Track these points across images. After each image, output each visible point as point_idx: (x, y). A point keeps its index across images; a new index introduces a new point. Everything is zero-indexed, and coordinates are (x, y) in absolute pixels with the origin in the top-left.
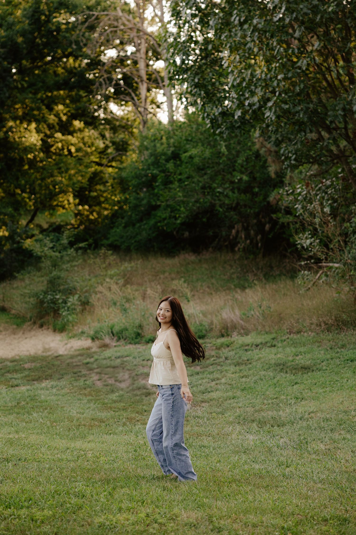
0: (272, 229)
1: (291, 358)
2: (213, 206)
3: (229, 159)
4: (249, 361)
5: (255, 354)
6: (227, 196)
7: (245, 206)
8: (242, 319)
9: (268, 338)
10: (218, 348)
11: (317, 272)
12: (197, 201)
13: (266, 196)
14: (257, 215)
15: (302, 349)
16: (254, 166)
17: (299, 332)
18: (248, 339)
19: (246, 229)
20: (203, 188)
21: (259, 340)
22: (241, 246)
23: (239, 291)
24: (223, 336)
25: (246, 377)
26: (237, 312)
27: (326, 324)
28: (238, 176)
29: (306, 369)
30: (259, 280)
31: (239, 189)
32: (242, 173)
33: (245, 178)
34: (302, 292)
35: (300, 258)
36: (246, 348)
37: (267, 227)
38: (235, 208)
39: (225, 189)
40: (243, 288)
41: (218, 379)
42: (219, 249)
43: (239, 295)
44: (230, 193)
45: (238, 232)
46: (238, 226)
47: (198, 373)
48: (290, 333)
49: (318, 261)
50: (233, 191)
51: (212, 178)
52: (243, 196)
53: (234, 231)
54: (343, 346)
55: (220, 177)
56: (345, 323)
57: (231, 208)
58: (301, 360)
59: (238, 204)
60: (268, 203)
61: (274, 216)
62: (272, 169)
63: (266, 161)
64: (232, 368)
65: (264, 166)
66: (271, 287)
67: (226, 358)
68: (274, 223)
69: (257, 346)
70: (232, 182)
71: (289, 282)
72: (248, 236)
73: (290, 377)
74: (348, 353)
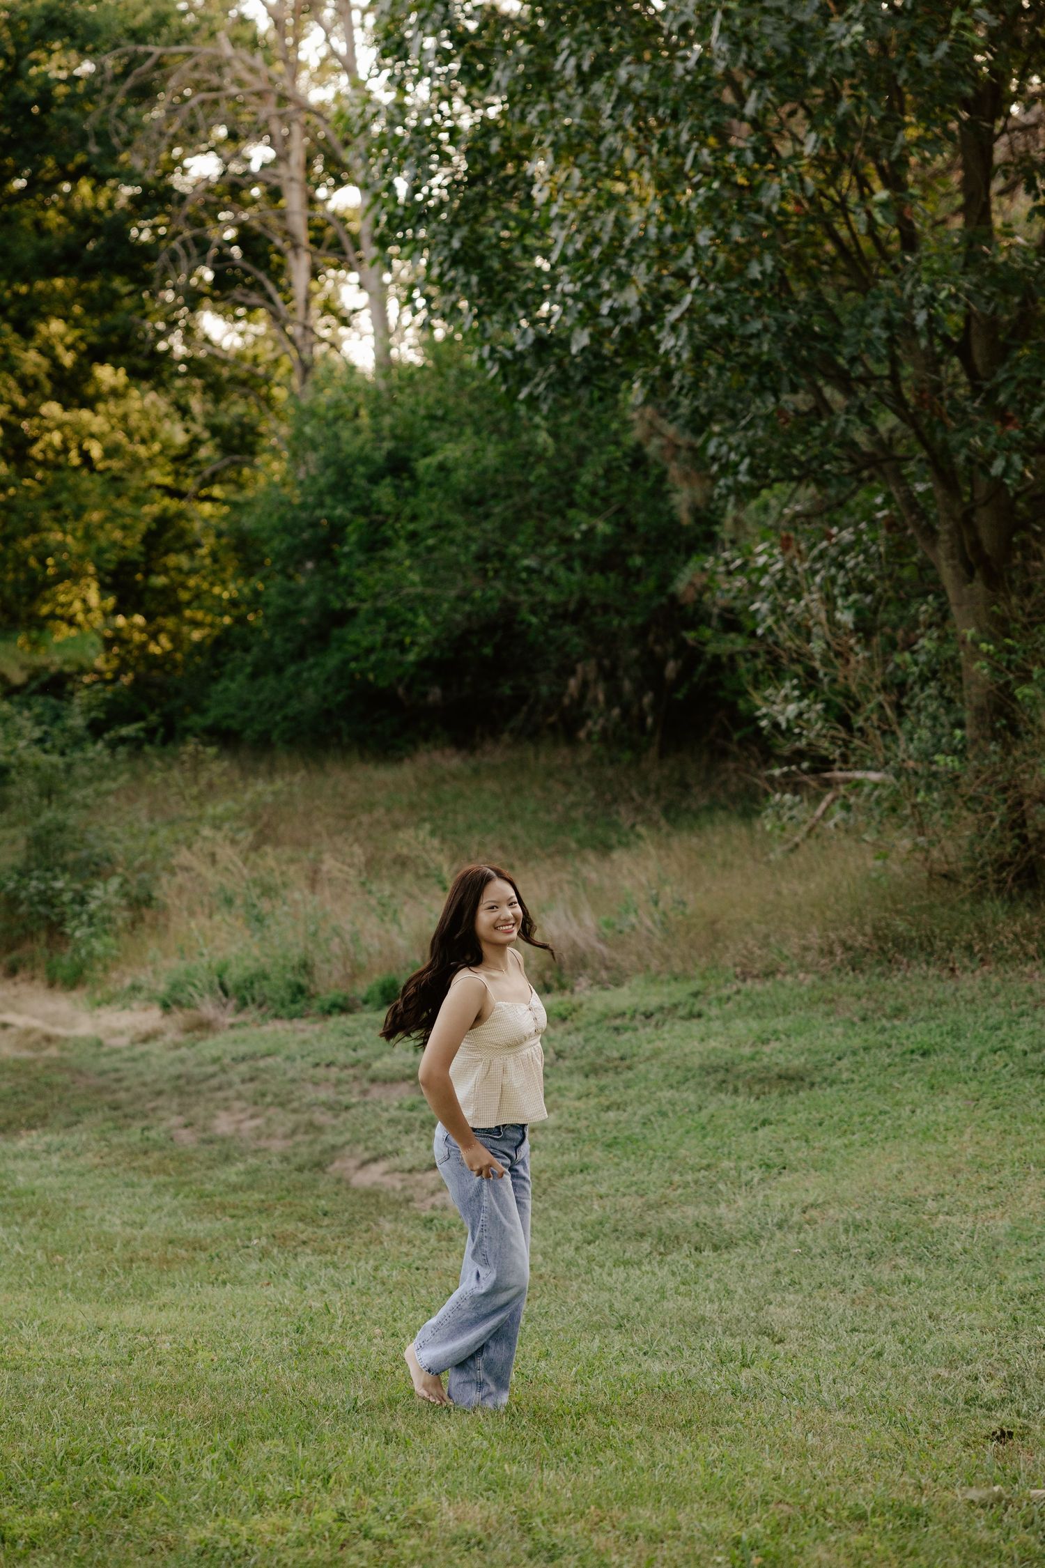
0: (685, 673)
1: (747, 1051)
2: (510, 609)
3: (555, 472)
4: (624, 1062)
5: (644, 1039)
6: (551, 580)
7: (605, 608)
8: (603, 940)
9: (680, 992)
11: (818, 798)
12: (464, 597)
13: (666, 580)
14: (640, 634)
15: (781, 1024)
16: (628, 492)
17: (769, 973)
18: (622, 998)
19: (609, 676)
20: (482, 557)
21: (654, 998)
22: (594, 725)
23: (591, 857)
25: (618, 1106)
26: (589, 919)
27: (847, 948)
28: (581, 523)
29: (791, 1080)
30: (651, 823)
31: (585, 559)
32: (594, 512)
33: (603, 527)
34: (776, 855)
35: (768, 756)
36: (616, 1022)
37: (671, 669)
38: (577, 614)
39: (545, 559)
40: (604, 849)
42: (532, 734)
43: (592, 870)
44: (562, 573)
45: (585, 685)
46: (586, 668)
48: (744, 976)
49: (822, 764)
50: (567, 564)
51: (508, 530)
52: (598, 579)
53: (573, 683)
54: (898, 1012)
55: (529, 526)
56: (903, 945)
57: (562, 615)
58: (778, 1055)
59: (583, 603)
60: (673, 598)
61: (690, 636)
62: (682, 500)
63: (662, 477)
64: (577, 1084)
65: (659, 491)
66: (684, 843)
67: (560, 1055)
68: (691, 656)
69: (648, 1016)
70: (566, 540)
71: (738, 829)
72: (614, 696)
73: (745, 1104)
74: (913, 1032)
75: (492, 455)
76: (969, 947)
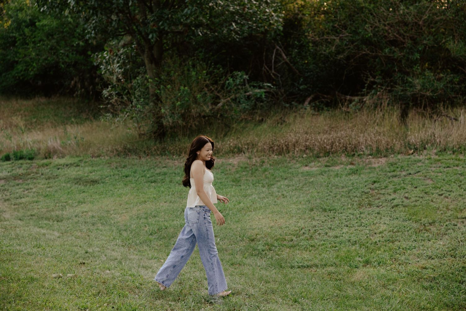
1: (86, 175)
2: (57, 63)
4: (57, 177)
5: (64, 171)
6: (67, 56)
7: (81, 64)
8: (61, 146)
9: (76, 160)
10: (39, 167)
12: (46, 59)
15: (96, 168)
17: (99, 156)
18: (62, 161)
19: (82, 81)
20: (51, 49)
21: (70, 161)
24: (46, 158)
26: (59, 141)
27: (117, 150)
28: (76, 42)
29: (94, 182)
31: (76, 51)
32: (79, 40)
33: (81, 43)
36: (59, 167)
37: (97, 80)
38: (74, 65)
39: (66, 51)
41: (31, 189)
44: (70, 54)
46: (76, 79)
47: (18, 185)
48: (93, 157)
50: (72, 52)
51: (58, 42)
52: (79, 56)
53: (73, 82)
54: (125, 167)
56: (130, 151)
58: (93, 176)
59: (75, 62)
64: (44, 181)
67: (42, 174)
69: (67, 165)
70: (72, 46)
72: (83, 86)
74: (125, 171)
75: (55, 23)
76: (145, 152)
